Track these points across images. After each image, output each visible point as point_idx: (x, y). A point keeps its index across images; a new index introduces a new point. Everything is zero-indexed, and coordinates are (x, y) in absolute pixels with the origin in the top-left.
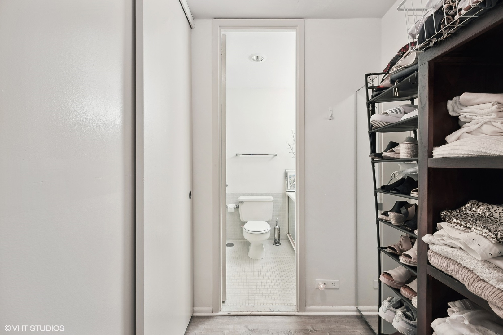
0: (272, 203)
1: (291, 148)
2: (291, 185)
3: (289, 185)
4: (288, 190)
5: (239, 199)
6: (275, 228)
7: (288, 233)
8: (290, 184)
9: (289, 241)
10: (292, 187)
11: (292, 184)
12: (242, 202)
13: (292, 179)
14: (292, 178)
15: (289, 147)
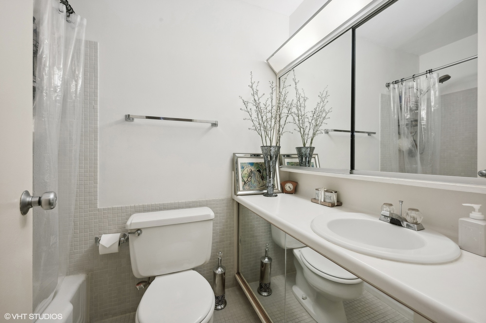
0: (211, 223)
1: (249, 110)
2: (245, 183)
3: (241, 183)
4: (239, 193)
5: (129, 223)
6: (215, 274)
7: (238, 273)
8: (243, 180)
9: (240, 289)
10: (247, 187)
11: (245, 179)
12: (138, 232)
13: (245, 172)
14: (246, 169)
15: (244, 107)
